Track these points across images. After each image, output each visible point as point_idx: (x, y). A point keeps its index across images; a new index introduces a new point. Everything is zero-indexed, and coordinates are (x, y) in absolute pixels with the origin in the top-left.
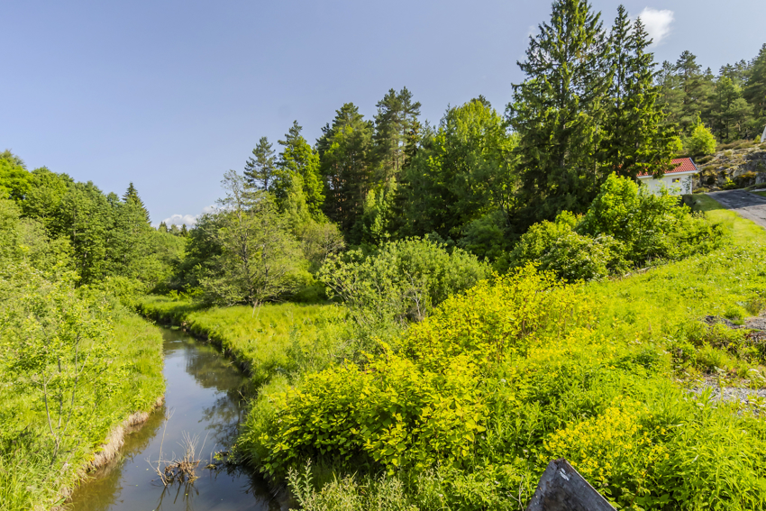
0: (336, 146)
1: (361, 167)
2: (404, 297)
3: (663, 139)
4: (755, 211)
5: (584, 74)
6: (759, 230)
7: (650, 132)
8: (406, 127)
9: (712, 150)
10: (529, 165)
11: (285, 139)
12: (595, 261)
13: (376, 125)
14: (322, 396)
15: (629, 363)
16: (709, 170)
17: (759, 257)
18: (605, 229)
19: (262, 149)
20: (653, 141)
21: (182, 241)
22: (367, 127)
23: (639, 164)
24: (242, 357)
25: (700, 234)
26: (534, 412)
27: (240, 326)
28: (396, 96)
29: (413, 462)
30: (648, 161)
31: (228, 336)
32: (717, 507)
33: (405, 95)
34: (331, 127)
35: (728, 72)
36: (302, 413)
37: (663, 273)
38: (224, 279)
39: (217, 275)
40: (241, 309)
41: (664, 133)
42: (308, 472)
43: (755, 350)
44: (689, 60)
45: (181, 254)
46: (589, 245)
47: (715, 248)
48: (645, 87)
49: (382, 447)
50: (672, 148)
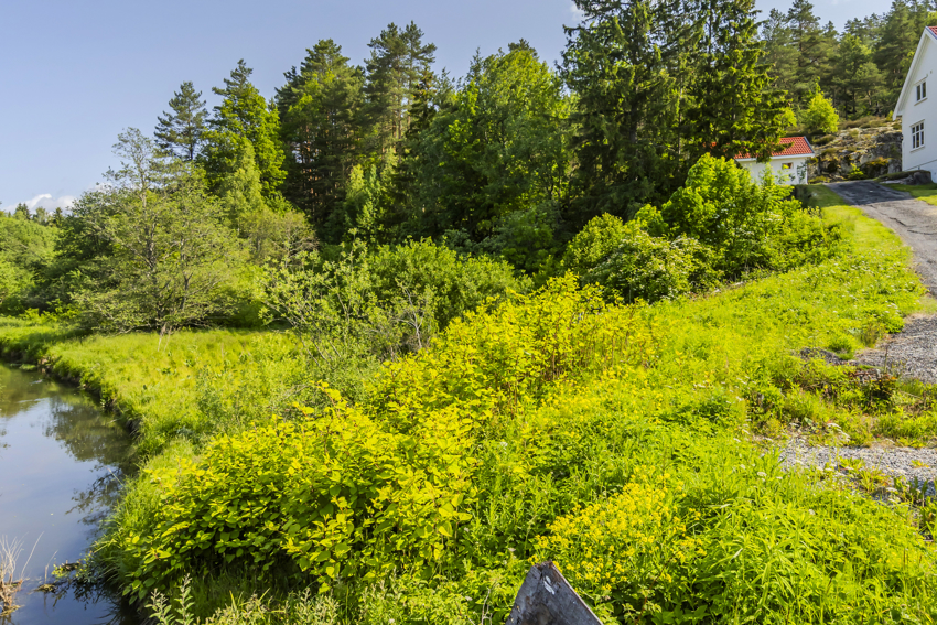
0: (307, 99)
1: (344, 133)
2: (397, 321)
3: (768, 110)
4: (884, 208)
5: (664, 18)
6: (887, 234)
7: (751, 100)
8: (413, 78)
9: (834, 128)
10: (588, 137)
11: (224, 87)
12: (672, 271)
13: (367, 74)
14: (233, 473)
15: (689, 414)
16: (830, 153)
17: (882, 269)
18: (688, 229)
19: (184, 99)
20: (755, 112)
21: (52, 233)
22: (354, 75)
23: (738, 142)
24: (129, 412)
25: (813, 237)
26: (545, 489)
27: (135, 365)
28: (399, 33)
29: (363, 571)
30: (749, 139)
31: (111, 379)
32: (767, 621)
33: (413, 33)
34: (299, 73)
35: (856, 28)
36: (198, 501)
37: (760, 290)
38: (114, 292)
39: (102, 286)
40: (141, 338)
41: (769, 103)
42: (184, 595)
43: (860, 394)
44: (804, 10)
45: (47, 253)
46: (664, 251)
47: (829, 257)
48: (744, 41)
49: (312, 549)
50: (780, 123)
